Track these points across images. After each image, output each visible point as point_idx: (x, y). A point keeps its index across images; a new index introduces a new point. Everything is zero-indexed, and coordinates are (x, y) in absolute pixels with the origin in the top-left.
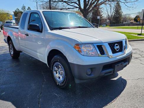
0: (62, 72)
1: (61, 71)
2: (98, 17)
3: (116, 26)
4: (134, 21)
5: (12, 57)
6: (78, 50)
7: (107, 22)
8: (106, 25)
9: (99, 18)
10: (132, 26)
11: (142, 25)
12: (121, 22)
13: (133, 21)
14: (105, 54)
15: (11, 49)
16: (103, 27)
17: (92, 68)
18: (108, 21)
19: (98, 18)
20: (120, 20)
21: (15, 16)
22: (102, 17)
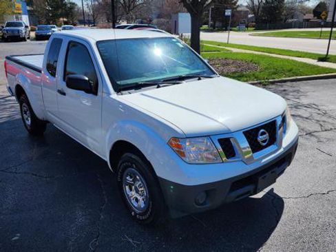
0: (143, 189)
1: (141, 187)
2: (228, 13)
3: (270, 29)
4: (312, 15)
5: (28, 130)
6: (178, 151)
7: (249, 19)
8: (247, 27)
9: (230, 14)
10: (307, 27)
11: (332, 25)
12: (282, 20)
13: (310, 16)
14: (237, 156)
15: (26, 113)
16: (239, 30)
17: (209, 190)
18: (250, 16)
19: (226, 14)
20: (280, 13)
21: (28, 5)
22: (236, 8)
